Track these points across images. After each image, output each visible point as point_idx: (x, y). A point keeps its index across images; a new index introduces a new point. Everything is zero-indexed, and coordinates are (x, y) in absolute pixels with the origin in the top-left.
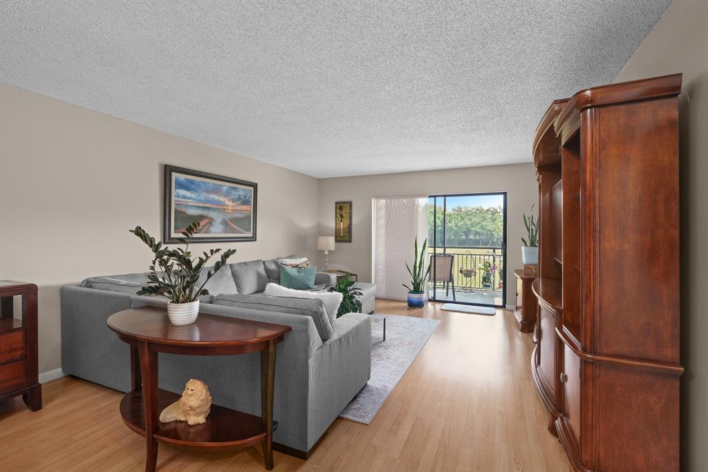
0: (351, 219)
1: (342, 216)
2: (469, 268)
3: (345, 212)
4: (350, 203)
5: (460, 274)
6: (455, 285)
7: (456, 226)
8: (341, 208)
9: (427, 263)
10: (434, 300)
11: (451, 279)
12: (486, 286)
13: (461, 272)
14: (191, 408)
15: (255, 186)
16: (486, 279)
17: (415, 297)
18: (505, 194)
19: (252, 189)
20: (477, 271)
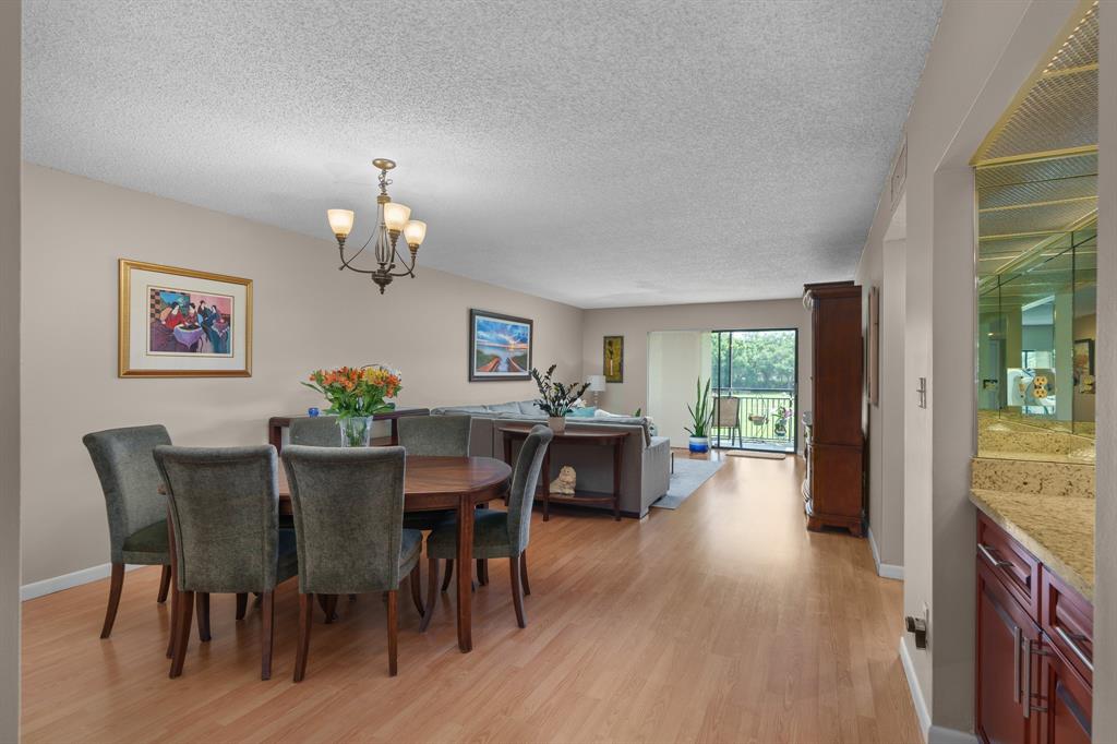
0: (622, 355)
1: (611, 353)
2: (760, 415)
3: (616, 347)
4: (622, 338)
5: (749, 423)
6: (743, 435)
7: (750, 360)
8: (610, 344)
9: (710, 406)
10: (718, 448)
11: (737, 425)
12: (779, 435)
13: (751, 419)
14: (568, 483)
15: (530, 322)
16: (779, 427)
17: (698, 441)
18: (796, 329)
19: (528, 326)
20: (770, 418)
